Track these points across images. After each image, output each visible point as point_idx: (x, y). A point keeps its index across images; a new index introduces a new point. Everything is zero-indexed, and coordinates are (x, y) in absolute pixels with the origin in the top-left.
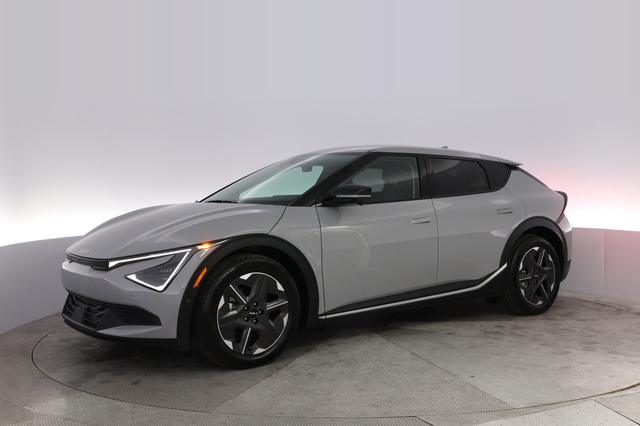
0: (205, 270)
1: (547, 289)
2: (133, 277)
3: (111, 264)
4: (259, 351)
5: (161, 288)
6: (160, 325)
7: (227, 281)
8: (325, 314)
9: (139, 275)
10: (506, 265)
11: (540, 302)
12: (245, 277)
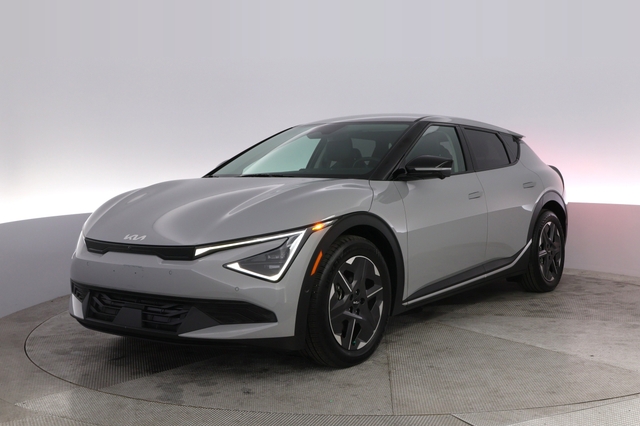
0: (321, 255)
1: (557, 264)
2: (236, 266)
3: (199, 252)
4: (362, 345)
5: (275, 278)
6: (276, 320)
7: (335, 266)
8: (407, 300)
9: (243, 263)
10: (531, 242)
11: (553, 278)
12: (350, 261)
